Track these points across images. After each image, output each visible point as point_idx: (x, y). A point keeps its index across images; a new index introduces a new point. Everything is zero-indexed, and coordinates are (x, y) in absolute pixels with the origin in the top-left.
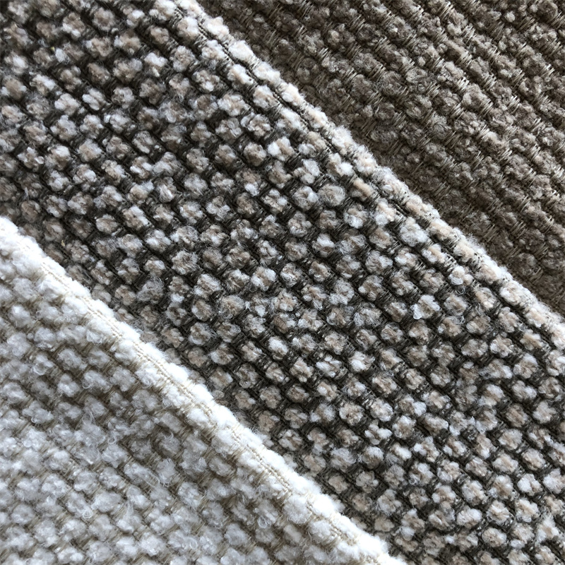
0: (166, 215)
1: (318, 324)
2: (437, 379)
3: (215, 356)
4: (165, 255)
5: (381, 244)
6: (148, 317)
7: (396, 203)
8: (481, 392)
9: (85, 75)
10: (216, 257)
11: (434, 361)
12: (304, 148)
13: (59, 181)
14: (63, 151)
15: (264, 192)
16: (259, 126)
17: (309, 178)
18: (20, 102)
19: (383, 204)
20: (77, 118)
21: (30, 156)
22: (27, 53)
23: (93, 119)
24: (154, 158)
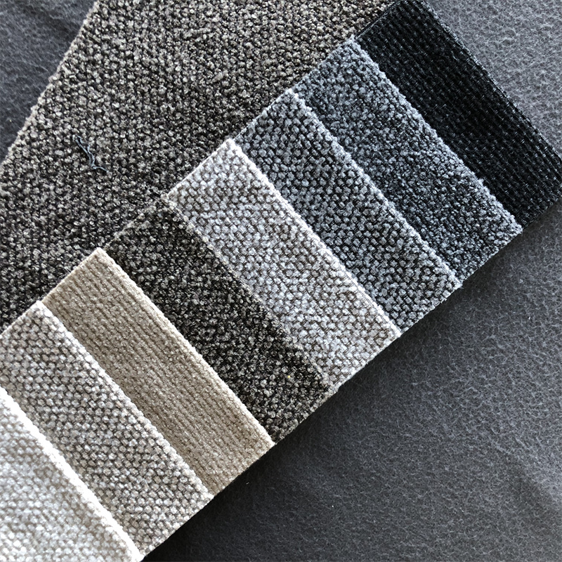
0: (60, 403)
1: (101, 443)
2: (134, 465)
3: (68, 448)
4: (57, 415)
5: (122, 422)
6: (49, 432)
7: (129, 410)
8: (147, 471)
9: (41, 357)
10: (73, 418)
11: (134, 460)
12: (103, 390)
13: (28, 387)
14: (31, 379)
15: (89, 401)
16: (91, 382)
17: (103, 399)
18: (20, 362)
19: (125, 410)
20: (37, 370)
21: (20, 379)
22: (25, 348)
23: (42, 371)
24: (58, 385)
